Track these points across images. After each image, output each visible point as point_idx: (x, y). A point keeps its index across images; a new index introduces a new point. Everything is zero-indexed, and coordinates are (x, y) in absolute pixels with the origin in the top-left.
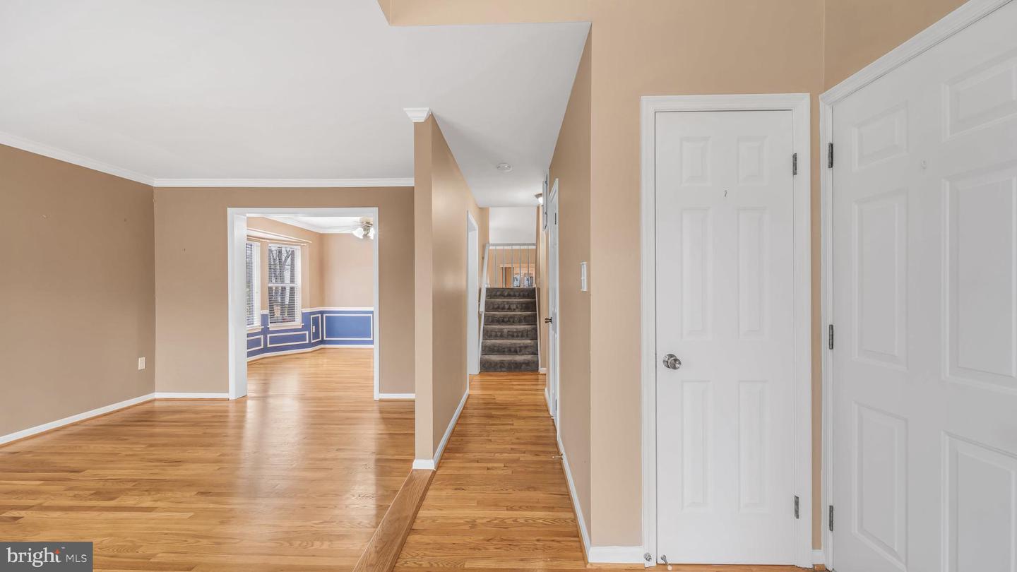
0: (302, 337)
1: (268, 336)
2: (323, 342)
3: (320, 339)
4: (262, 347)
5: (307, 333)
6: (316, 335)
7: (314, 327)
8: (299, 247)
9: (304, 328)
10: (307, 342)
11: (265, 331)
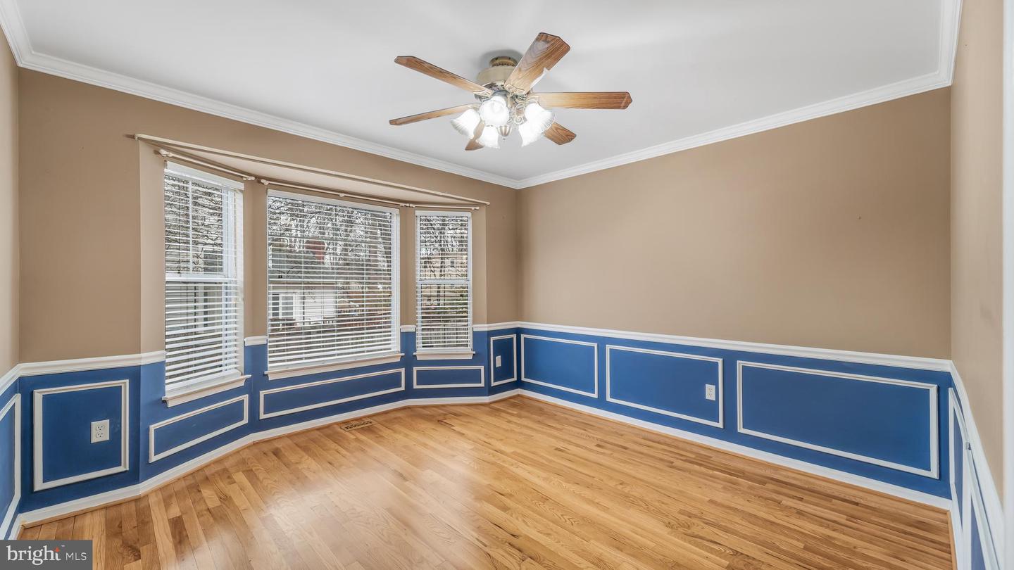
0: (474, 376)
1: (415, 369)
2: (519, 384)
3: (515, 379)
4: (403, 388)
5: (482, 368)
6: (505, 371)
7: (499, 358)
8: (469, 214)
9: (476, 359)
10: (482, 385)
11: (408, 360)
